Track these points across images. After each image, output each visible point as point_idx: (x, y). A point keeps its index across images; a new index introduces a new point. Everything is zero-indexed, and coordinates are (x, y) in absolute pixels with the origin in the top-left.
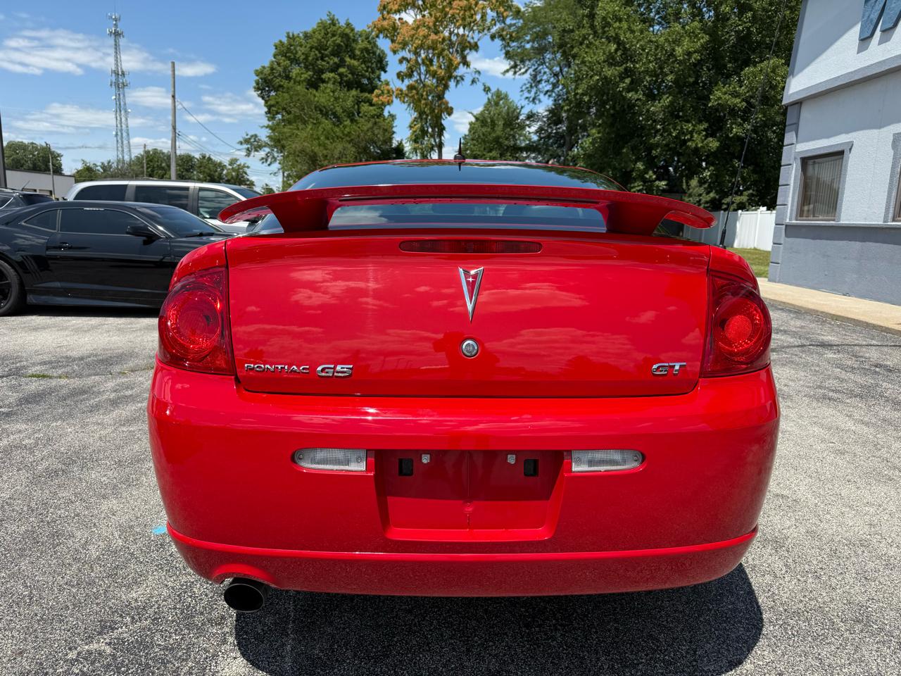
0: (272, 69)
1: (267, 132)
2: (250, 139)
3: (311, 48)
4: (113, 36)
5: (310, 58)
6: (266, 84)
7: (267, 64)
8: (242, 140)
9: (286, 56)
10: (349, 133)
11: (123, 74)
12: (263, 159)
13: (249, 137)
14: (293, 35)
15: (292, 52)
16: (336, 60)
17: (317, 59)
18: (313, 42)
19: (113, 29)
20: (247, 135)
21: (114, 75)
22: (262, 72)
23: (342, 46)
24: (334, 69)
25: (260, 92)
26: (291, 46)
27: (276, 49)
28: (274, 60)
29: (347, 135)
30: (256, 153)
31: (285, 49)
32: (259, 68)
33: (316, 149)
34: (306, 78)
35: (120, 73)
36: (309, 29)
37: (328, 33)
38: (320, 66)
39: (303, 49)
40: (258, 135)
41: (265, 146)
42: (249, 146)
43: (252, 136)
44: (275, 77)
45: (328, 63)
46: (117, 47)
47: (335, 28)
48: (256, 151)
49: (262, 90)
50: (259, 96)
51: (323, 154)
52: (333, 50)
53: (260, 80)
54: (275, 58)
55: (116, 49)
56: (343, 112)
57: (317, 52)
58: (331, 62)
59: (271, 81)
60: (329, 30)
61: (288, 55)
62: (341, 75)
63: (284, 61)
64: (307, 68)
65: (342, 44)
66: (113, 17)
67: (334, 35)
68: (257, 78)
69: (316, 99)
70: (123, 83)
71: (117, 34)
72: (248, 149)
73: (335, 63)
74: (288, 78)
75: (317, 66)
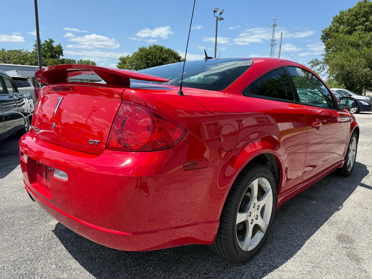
0: (330, 28)
1: (323, 57)
2: (314, 61)
3: (351, 16)
4: (273, 26)
5: (350, 21)
6: (326, 36)
7: (328, 27)
8: (310, 62)
9: (338, 22)
10: (364, 53)
11: (275, 40)
12: (318, 69)
13: (313, 60)
14: (343, 11)
15: (341, 20)
16: (364, 19)
17: (354, 20)
18: (353, 13)
19: (273, 23)
20: (313, 59)
21: (271, 41)
22: (325, 31)
23: (369, 11)
24: (362, 24)
25: (323, 40)
26: (341, 16)
27: (334, 19)
28: (332, 24)
29: (363, 55)
30: (315, 67)
31: (338, 19)
32: (324, 29)
33: (345, 63)
34: (347, 30)
35: (273, 40)
36: (352, 7)
37: (362, 7)
38: (355, 24)
39: (347, 17)
40: (318, 59)
41: (320, 64)
42: (313, 64)
43: (315, 60)
44: (331, 32)
45: (360, 21)
46: (274, 30)
47: (366, 4)
48: (316, 66)
49: (324, 39)
50: (322, 41)
51: (348, 65)
52: (363, 15)
53: (324, 35)
54: (332, 23)
55: (273, 31)
56: (364, 44)
57: (354, 17)
58: (361, 20)
59: (329, 34)
60: (362, 5)
61: (339, 21)
62: (366, 26)
63: (337, 24)
64: (348, 26)
65: (369, 10)
66: (274, 19)
67: (364, 7)
68: (323, 34)
69: (349, 39)
70: (274, 44)
71: (274, 25)
72: (312, 65)
73: (364, 20)
74: (337, 31)
75: (353, 24)
